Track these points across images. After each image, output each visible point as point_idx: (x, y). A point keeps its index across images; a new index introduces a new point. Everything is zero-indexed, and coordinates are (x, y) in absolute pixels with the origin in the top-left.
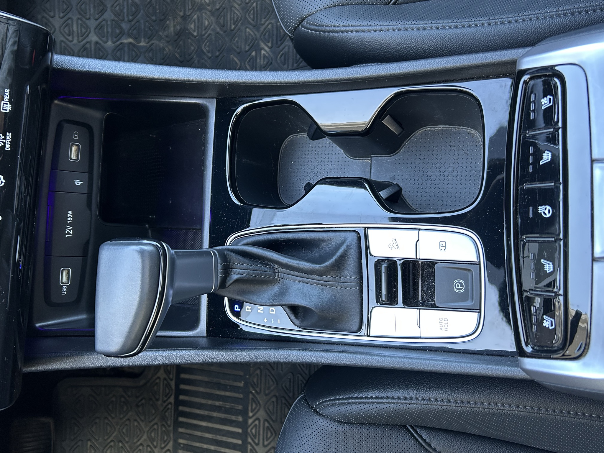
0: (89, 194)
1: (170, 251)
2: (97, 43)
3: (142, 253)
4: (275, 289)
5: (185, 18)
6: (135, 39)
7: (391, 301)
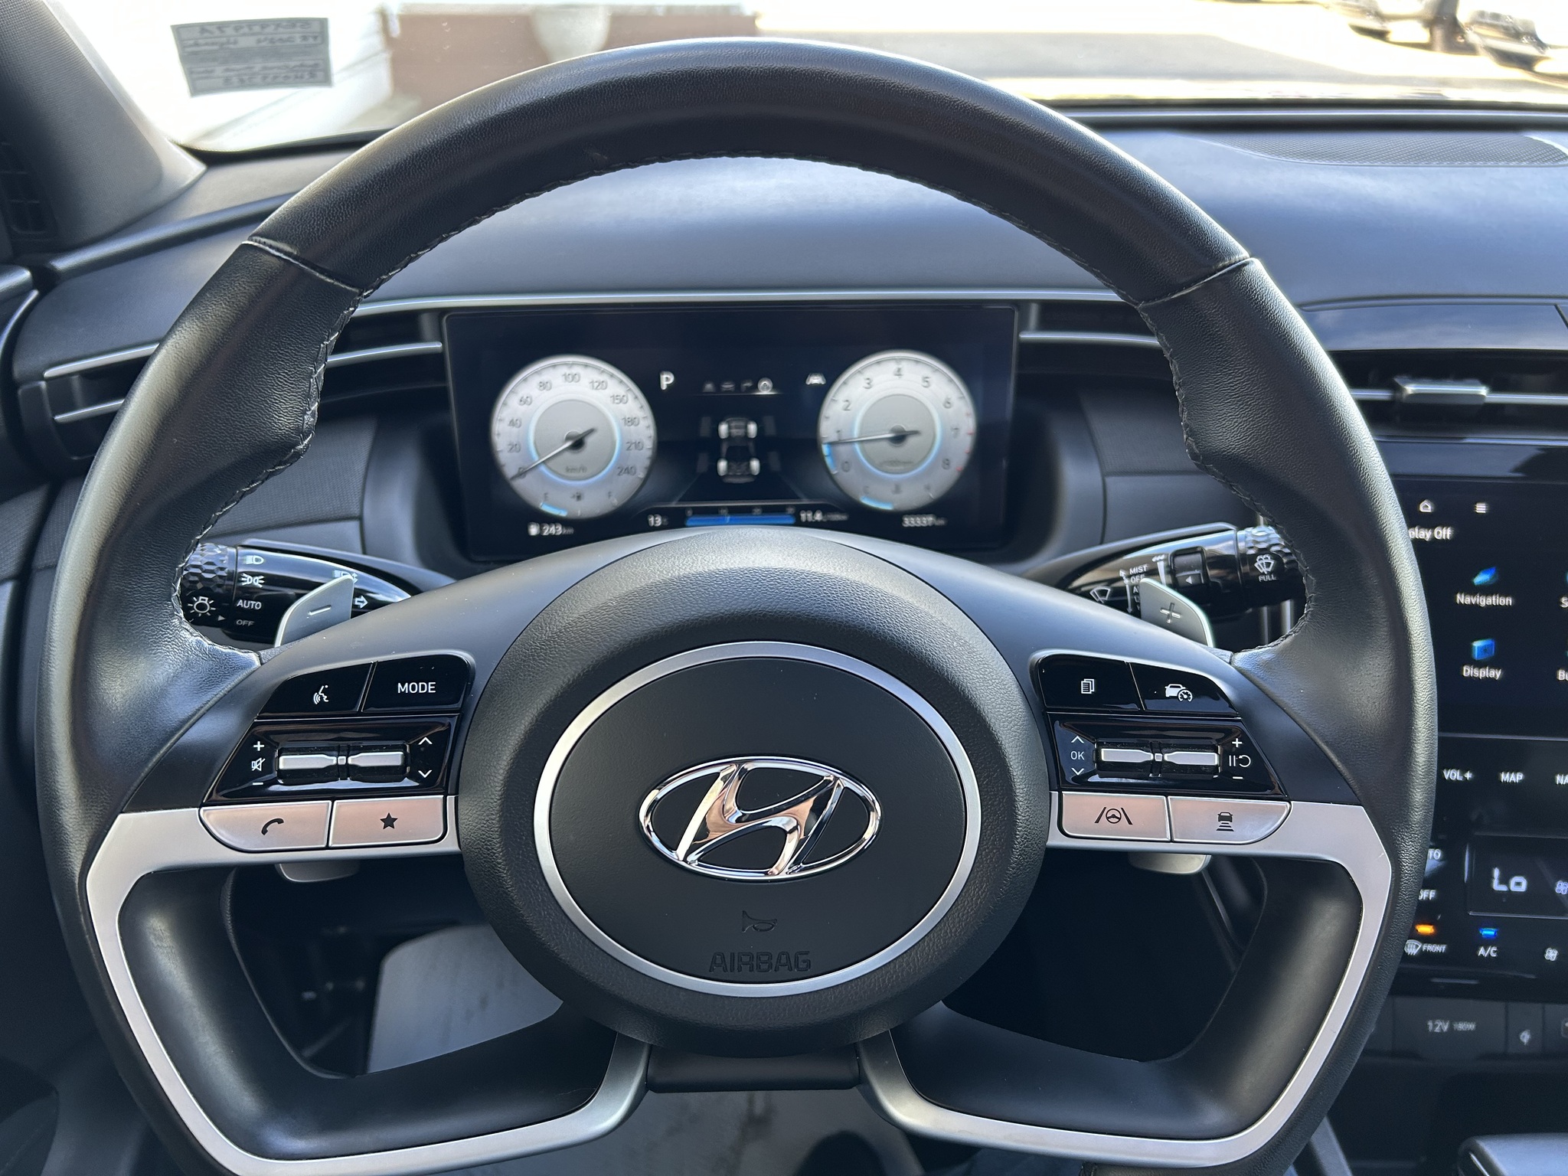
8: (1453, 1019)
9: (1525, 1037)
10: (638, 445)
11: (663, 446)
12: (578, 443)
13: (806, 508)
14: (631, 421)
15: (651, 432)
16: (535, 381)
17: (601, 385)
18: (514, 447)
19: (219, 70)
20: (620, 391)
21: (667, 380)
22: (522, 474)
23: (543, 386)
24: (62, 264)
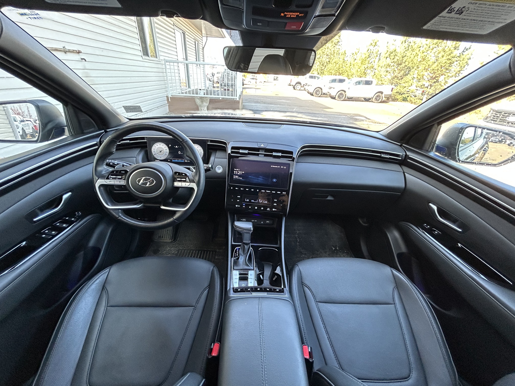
0: (260, 225)
1: (251, 232)
2: (297, 233)
3: (251, 228)
4: (242, 254)
5: (305, 254)
6: (299, 242)
7: (240, 274)
8: (254, 220)
9: (262, 222)
10: (167, 152)
11: (170, 153)
12: (161, 152)
13: (185, 160)
14: (166, 150)
15: (168, 151)
16: (156, 145)
17: (163, 146)
18: (154, 152)
19: (129, 110)
20: (165, 146)
21: (170, 145)
22: (155, 155)
23: (157, 145)
24: (108, 130)
